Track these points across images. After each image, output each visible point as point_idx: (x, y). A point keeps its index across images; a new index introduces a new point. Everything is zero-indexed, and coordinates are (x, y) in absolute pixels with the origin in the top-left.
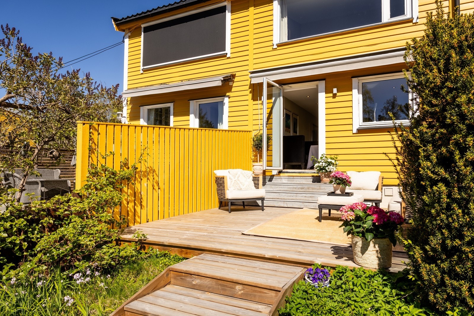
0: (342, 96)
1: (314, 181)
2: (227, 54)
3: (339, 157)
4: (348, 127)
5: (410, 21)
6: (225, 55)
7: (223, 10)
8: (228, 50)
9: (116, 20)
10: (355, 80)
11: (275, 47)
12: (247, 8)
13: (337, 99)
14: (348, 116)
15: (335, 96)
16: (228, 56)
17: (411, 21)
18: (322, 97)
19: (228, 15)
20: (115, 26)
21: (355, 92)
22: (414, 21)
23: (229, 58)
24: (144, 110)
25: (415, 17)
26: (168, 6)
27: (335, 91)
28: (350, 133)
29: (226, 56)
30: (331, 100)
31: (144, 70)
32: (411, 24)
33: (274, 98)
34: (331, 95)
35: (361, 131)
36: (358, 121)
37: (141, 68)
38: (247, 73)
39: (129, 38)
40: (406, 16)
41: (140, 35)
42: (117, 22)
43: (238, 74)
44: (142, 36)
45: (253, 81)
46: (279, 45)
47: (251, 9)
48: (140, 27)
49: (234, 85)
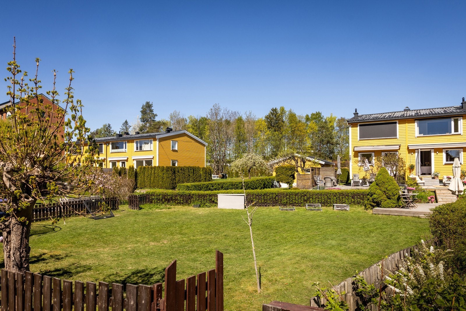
0: (439, 154)
1: (432, 179)
3: (440, 172)
4: (442, 163)
5: (460, 134)
6: (396, 138)
7: (396, 123)
8: (398, 137)
10: (443, 150)
12: (405, 123)
13: (438, 155)
14: (442, 160)
15: (437, 154)
18: (433, 155)
19: (398, 125)
20: (347, 123)
21: (444, 153)
23: (398, 139)
24: (359, 154)
25: (462, 134)
27: (437, 152)
28: (442, 165)
30: (436, 155)
31: (360, 140)
32: (460, 136)
33: (416, 154)
35: (446, 164)
36: (444, 161)
37: (359, 139)
38: (405, 144)
39: (352, 127)
40: (459, 133)
41: (357, 127)
42: (349, 122)
43: (401, 145)
44: (358, 127)
45: (410, 148)
46: (417, 137)
47: (407, 124)
48: (357, 124)
49: (401, 148)
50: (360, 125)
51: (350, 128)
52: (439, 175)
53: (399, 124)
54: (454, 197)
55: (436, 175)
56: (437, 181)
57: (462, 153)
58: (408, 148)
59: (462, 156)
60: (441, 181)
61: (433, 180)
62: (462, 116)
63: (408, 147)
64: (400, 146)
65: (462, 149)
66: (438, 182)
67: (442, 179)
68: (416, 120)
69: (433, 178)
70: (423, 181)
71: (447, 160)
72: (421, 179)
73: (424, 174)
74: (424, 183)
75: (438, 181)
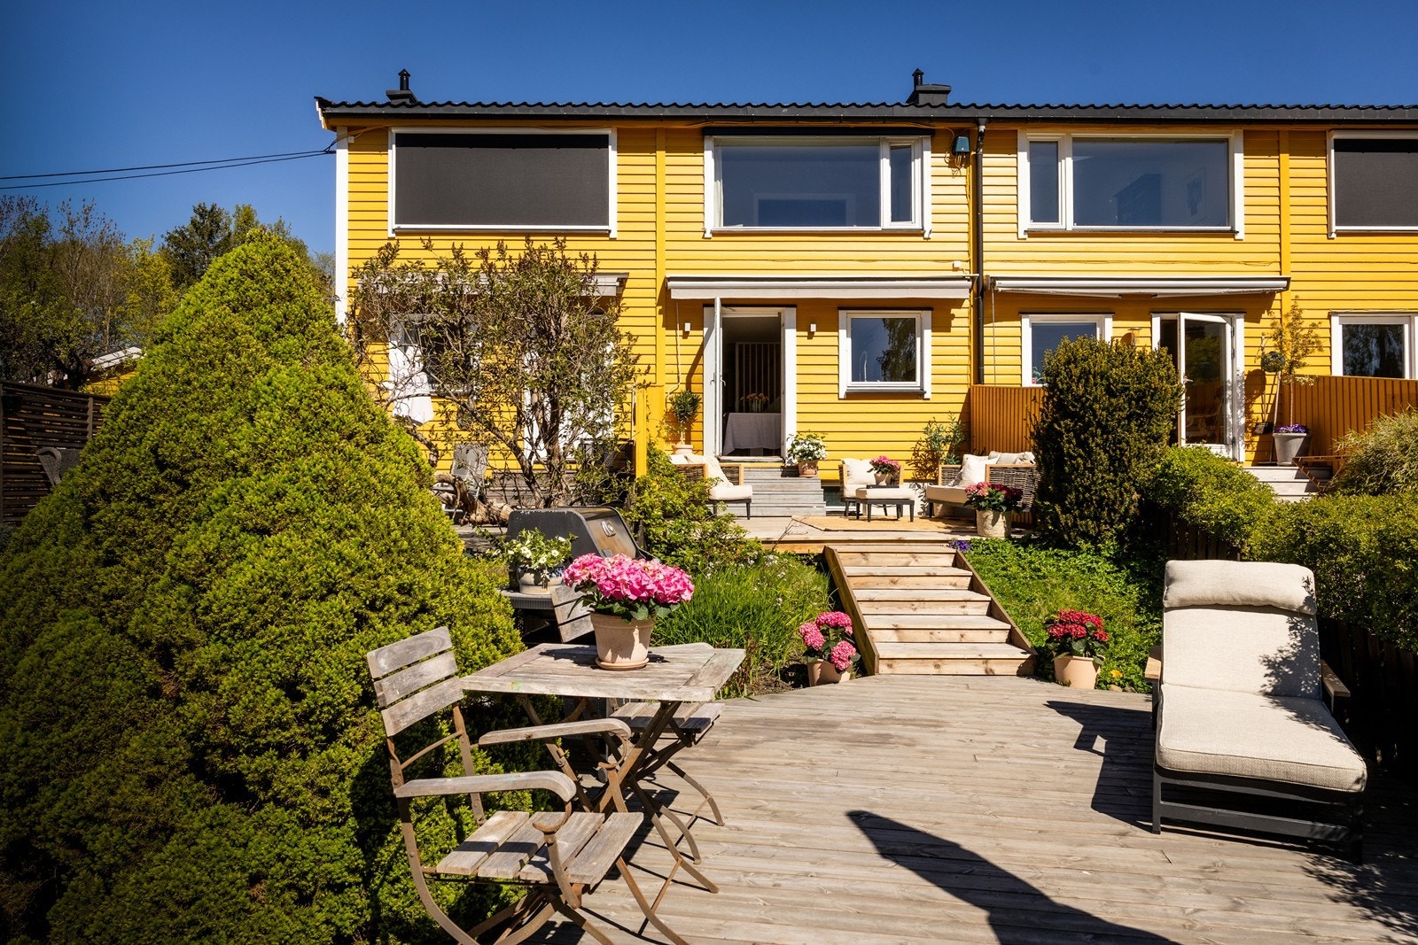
0: (822, 338)
1: (787, 475)
2: (610, 231)
3: (829, 437)
4: (834, 388)
5: (919, 233)
6: (606, 233)
7: (602, 142)
8: (613, 225)
9: (324, 104)
10: (842, 313)
11: (708, 235)
12: (652, 150)
13: (815, 341)
14: (834, 370)
15: (811, 335)
16: (612, 236)
17: (922, 235)
18: (791, 338)
19: (613, 154)
20: (321, 118)
21: (843, 333)
22: (926, 236)
23: (614, 240)
25: (927, 228)
26: (473, 106)
27: (813, 326)
28: (836, 399)
29: (608, 235)
30: (808, 341)
31: (398, 232)
32: (921, 239)
33: (706, 330)
34: (806, 334)
35: (852, 396)
36: (846, 379)
37: (392, 224)
38: (651, 274)
39: (351, 148)
40: (914, 224)
41: (384, 148)
42: (329, 110)
43: (632, 274)
44: (392, 153)
45: (675, 295)
46: (715, 234)
47: (661, 154)
48: (386, 130)
49: (626, 293)
50: (402, 141)
51: (343, 155)
52: (822, 451)
53: (621, 149)
54: (970, 609)
55: (805, 454)
56: (809, 489)
57: (928, 333)
58: (666, 291)
59: (928, 350)
60: (833, 491)
61: (791, 482)
62: (932, 133)
63: (665, 285)
64: (622, 282)
65: (927, 315)
66: (815, 493)
67: (835, 475)
68: (707, 132)
69: (792, 472)
70: (743, 491)
71: (857, 376)
72: (733, 475)
73: (746, 452)
74: (747, 501)
75: (818, 486)
